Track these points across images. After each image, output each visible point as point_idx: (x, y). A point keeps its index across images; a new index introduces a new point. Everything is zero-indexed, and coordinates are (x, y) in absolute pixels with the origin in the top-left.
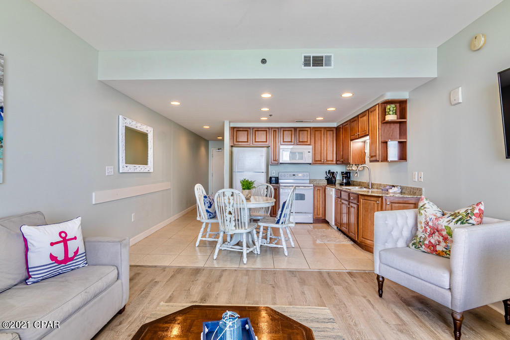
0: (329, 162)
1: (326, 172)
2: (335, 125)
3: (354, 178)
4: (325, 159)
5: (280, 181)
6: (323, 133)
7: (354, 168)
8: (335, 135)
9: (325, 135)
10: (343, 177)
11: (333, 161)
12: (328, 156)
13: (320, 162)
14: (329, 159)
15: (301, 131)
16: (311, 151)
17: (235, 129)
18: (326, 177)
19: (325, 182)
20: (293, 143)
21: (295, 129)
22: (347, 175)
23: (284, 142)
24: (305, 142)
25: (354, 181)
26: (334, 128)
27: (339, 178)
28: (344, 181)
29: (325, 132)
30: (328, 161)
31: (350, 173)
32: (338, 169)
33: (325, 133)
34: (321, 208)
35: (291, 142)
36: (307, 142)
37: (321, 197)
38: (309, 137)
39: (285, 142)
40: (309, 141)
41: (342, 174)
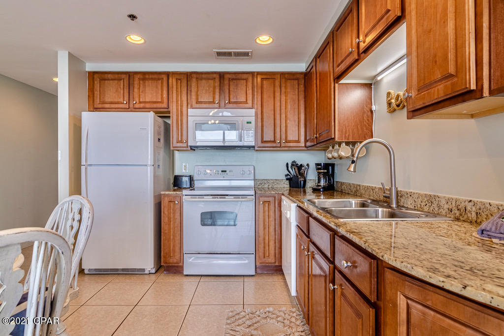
0: (292, 144)
1: (287, 164)
2: (301, 67)
3: (343, 176)
4: (283, 137)
5: (197, 184)
6: (277, 83)
7: (345, 151)
8: (302, 87)
9: (283, 90)
10: (319, 173)
11: (298, 141)
12: (289, 132)
13: (274, 145)
14: (290, 138)
15: (233, 79)
16: (253, 120)
17: (96, 76)
18: (288, 175)
19: (286, 185)
20: (216, 105)
21: (222, 75)
22: (327, 170)
23: (198, 102)
24: (241, 103)
25: (342, 184)
26: (301, 73)
27: (312, 176)
28: (322, 183)
29: (283, 80)
30: (290, 142)
31: (333, 165)
32: (310, 159)
33: (283, 85)
34: (272, 243)
35: (213, 102)
36: (246, 102)
37: (272, 219)
38: (250, 92)
39: (201, 102)
40: (250, 101)
41: (318, 169)
